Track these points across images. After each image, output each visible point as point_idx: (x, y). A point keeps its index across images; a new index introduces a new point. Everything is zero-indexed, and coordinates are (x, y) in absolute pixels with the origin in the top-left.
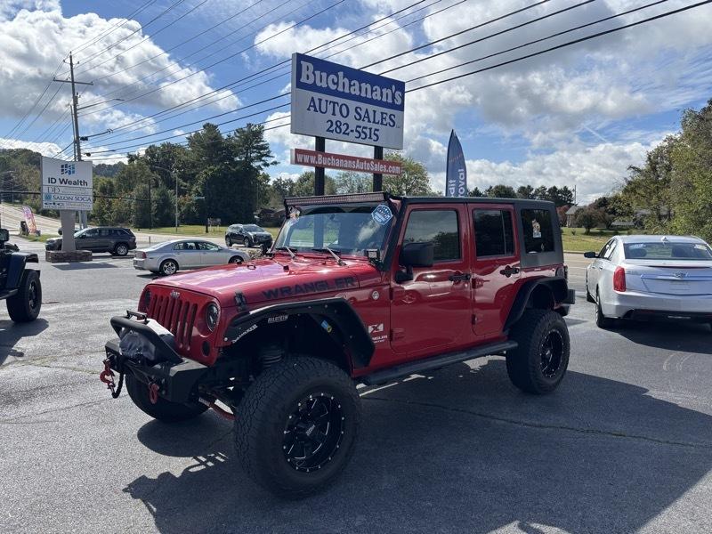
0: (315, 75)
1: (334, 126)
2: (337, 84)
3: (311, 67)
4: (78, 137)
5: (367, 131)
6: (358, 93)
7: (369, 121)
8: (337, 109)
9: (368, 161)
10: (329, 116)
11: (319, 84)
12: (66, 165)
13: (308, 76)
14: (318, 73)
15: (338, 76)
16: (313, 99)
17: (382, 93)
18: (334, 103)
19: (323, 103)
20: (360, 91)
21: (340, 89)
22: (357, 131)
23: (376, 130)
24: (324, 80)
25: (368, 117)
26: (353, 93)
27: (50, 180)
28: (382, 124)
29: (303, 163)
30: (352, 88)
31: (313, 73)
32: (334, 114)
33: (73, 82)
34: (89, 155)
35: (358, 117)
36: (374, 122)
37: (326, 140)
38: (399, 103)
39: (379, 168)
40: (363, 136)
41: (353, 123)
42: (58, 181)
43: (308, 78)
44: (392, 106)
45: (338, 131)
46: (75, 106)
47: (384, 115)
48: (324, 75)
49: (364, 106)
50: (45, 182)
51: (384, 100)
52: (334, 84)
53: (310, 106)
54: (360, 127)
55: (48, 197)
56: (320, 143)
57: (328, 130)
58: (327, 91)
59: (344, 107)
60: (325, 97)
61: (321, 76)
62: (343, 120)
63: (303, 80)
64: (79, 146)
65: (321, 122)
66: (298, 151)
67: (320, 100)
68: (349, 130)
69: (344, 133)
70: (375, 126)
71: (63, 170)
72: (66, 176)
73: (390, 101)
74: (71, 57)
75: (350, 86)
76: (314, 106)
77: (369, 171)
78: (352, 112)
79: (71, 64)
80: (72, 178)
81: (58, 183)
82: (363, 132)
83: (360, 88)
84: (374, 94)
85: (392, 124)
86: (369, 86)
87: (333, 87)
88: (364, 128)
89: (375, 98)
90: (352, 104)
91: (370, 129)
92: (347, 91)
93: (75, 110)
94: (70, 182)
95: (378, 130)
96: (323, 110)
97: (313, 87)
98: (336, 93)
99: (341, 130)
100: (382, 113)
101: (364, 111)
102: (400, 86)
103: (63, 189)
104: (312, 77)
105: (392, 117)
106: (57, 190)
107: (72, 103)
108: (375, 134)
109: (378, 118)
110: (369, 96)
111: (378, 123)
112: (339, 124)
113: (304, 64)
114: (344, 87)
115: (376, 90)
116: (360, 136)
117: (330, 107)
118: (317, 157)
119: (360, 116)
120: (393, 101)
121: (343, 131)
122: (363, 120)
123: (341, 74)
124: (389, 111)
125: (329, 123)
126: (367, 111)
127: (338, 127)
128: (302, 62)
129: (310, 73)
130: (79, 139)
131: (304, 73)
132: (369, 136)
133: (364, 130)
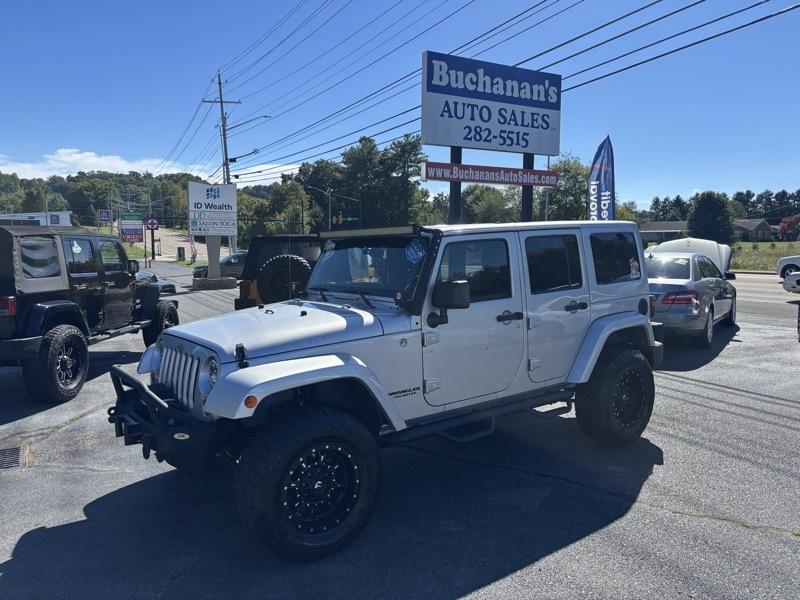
0: (449, 75)
1: (473, 133)
2: (477, 83)
3: (445, 66)
4: (227, 159)
5: (514, 136)
6: (502, 93)
7: (516, 124)
8: (477, 112)
9: (516, 171)
10: (467, 121)
11: (454, 85)
12: (211, 189)
13: (441, 77)
14: (450, 72)
15: (477, 75)
16: (447, 102)
17: (532, 93)
18: (473, 106)
19: (460, 107)
20: (505, 90)
21: (480, 89)
22: (501, 137)
23: (525, 134)
24: (460, 80)
25: (515, 120)
26: (496, 92)
27: (196, 205)
28: (533, 126)
29: (435, 178)
30: (495, 87)
31: (448, 73)
32: (472, 119)
33: (222, 102)
34: (237, 177)
35: (502, 120)
36: (523, 125)
37: (463, 150)
38: (553, 100)
39: (529, 179)
40: (508, 142)
41: (495, 127)
42: (203, 205)
43: (441, 80)
44: (546, 105)
45: (478, 137)
46: (223, 126)
47: (535, 117)
48: (461, 74)
49: (509, 107)
50: (192, 207)
51: (535, 98)
52: (473, 83)
53: (444, 111)
54: (505, 132)
55: (195, 223)
56: (456, 154)
57: (466, 138)
58: (464, 92)
59: (485, 110)
60: (461, 100)
61: (457, 76)
62: (484, 126)
63: (436, 81)
64: (228, 172)
65: (457, 129)
66: (430, 165)
67: (456, 104)
68: (488, 139)
69: (485, 140)
70: (523, 130)
71: (208, 194)
72: (211, 201)
73: (542, 99)
74: (219, 76)
75: (492, 85)
76: (449, 111)
77: (517, 183)
78: (495, 116)
79: (220, 84)
80: (217, 202)
81: (204, 207)
82: (508, 137)
83: (505, 86)
84: (522, 91)
85: (545, 126)
86: (515, 83)
87: (471, 88)
88: (513, 132)
89: (523, 97)
90: (495, 106)
91: (518, 133)
92: (488, 91)
93: (224, 130)
94: (215, 207)
95: (527, 134)
96: (460, 114)
97: (447, 90)
98: (475, 94)
99: (481, 136)
100: (533, 114)
101: (510, 112)
102: (556, 80)
103: (208, 214)
104: (445, 77)
105: (546, 118)
106: (203, 216)
107: (221, 124)
108: (523, 139)
109: (528, 120)
111: (527, 126)
112: (478, 130)
113: (436, 63)
114: (484, 87)
115: (525, 87)
116: (505, 141)
117: (468, 111)
118: (452, 170)
119: (504, 117)
120: (547, 99)
121: (484, 137)
122: (509, 124)
123: (481, 72)
124: (542, 111)
125: (467, 129)
126: (513, 113)
127: (479, 134)
128: (434, 62)
129: (443, 73)
130: (228, 161)
131: (437, 74)
132: (515, 142)
133: (510, 135)
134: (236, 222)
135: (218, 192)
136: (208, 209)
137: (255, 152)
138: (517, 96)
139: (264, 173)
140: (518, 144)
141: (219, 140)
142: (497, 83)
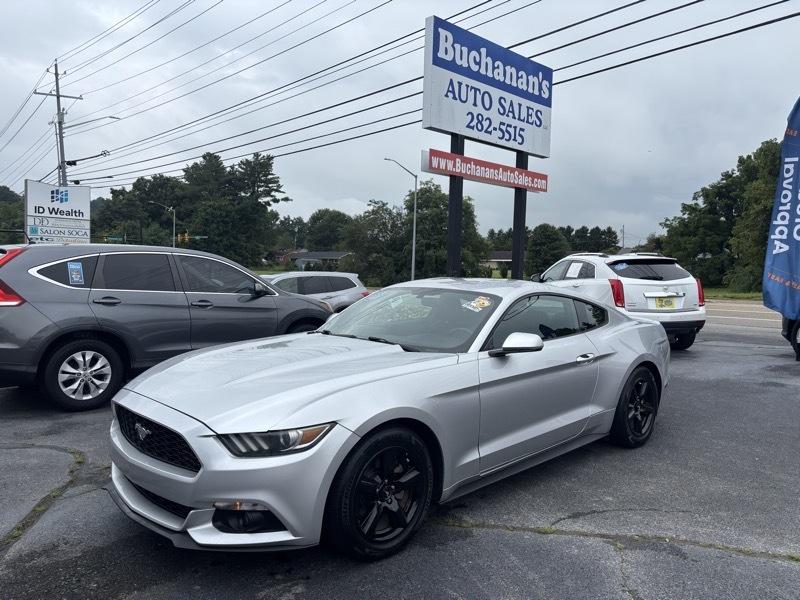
0: (454, 48)
1: (475, 121)
2: (478, 64)
3: (451, 37)
4: (63, 162)
5: (511, 130)
6: (502, 80)
7: (514, 117)
8: (479, 97)
9: (512, 170)
10: (470, 106)
11: (459, 62)
12: (57, 191)
13: (446, 49)
14: (456, 45)
15: (480, 54)
17: (528, 84)
18: (476, 90)
19: (464, 88)
20: (505, 75)
21: (483, 71)
22: (500, 129)
24: (465, 58)
25: (513, 112)
26: (497, 78)
27: (37, 209)
28: (528, 122)
29: (438, 171)
30: (496, 71)
31: (453, 46)
32: (475, 105)
33: (58, 98)
34: (77, 182)
35: (502, 111)
36: (519, 119)
38: (545, 96)
39: (523, 180)
40: (507, 136)
41: (497, 119)
42: (47, 210)
43: (446, 53)
44: (539, 99)
45: (480, 128)
46: (60, 123)
47: (531, 111)
48: (465, 49)
49: (509, 97)
50: (30, 211)
51: (530, 90)
53: (448, 91)
54: (504, 124)
55: (34, 231)
56: (458, 142)
57: (468, 126)
58: (467, 72)
59: (486, 95)
60: (466, 81)
61: (461, 51)
62: (486, 114)
63: (441, 54)
64: (64, 176)
65: (460, 114)
66: (433, 153)
67: (460, 84)
68: (489, 130)
69: (486, 132)
70: (520, 125)
71: (53, 197)
72: (57, 205)
73: (536, 93)
74: (56, 65)
75: (494, 68)
76: (453, 92)
77: (512, 185)
78: (496, 105)
79: (57, 74)
80: (64, 207)
81: (47, 213)
82: (507, 131)
83: (505, 72)
84: (520, 81)
85: (538, 123)
86: (514, 70)
87: (475, 68)
88: (510, 126)
89: (520, 87)
90: (496, 93)
91: (515, 128)
92: (490, 75)
93: (61, 128)
94: (62, 213)
95: (523, 130)
96: (464, 99)
97: (452, 66)
98: (477, 76)
99: (482, 126)
100: (528, 108)
101: (508, 103)
102: (548, 73)
103: (52, 222)
104: (450, 50)
105: (539, 114)
106: (45, 222)
107: (56, 120)
108: (520, 136)
109: (524, 115)
110: (514, 84)
111: (523, 121)
112: (480, 118)
113: (443, 32)
114: (486, 69)
115: (522, 77)
116: (504, 136)
117: (471, 94)
118: (455, 163)
119: (504, 110)
120: (540, 93)
121: (485, 128)
122: (508, 116)
123: (483, 51)
124: (536, 106)
125: (470, 116)
126: (511, 104)
127: (480, 122)
128: (440, 30)
129: (449, 45)
130: (65, 164)
131: (442, 45)
132: (513, 137)
133: (509, 129)
134: (88, 232)
135: (66, 195)
136: (53, 215)
137: (104, 154)
140: (515, 140)
141: (54, 139)
142: (498, 67)
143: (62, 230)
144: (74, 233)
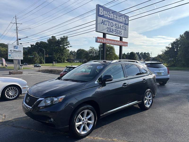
0: (103, 12)
1: (109, 30)
2: (110, 16)
3: (102, 9)
5: (118, 32)
6: (116, 19)
8: (110, 24)
10: (107, 26)
13: (101, 12)
16: (103, 20)
17: (122, 20)
18: (109, 22)
22: (115, 31)
24: (106, 14)
25: (119, 27)
31: (103, 11)
32: (109, 26)
33: (16, 24)
34: (21, 44)
36: (120, 29)
37: (107, 34)
40: (117, 33)
41: (114, 29)
43: (101, 13)
44: (126, 24)
47: (123, 27)
48: (106, 12)
49: (118, 23)
50: (9, 51)
51: (123, 22)
52: (109, 15)
53: (102, 22)
55: (10, 56)
56: (104, 35)
57: (107, 31)
58: (107, 18)
59: (112, 23)
62: (112, 28)
63: (100, 13)
64: (18, 42)
65: (104, 28)
67: (105, 21)
68: (113, 32)
69: (112, 32)
71: (14, 48)
72: (15, 50)
74: (16, 16)
79: (16, 18)
80: (17, 50)
84: (120, 19)
85: (125, 30)
86: (119, 17)
87: (109, 17)
90: (114, 23)
92: (113, 18)
95: (121, 31)
96: (106, 24)
97: (103, 16)
98: (109, 19)
101: (117, 25)
102: (128, 17)
104: (102, 12)
105: (125, 27)
106: (12, 54)
107: (16, 29)
108: (120, 33)
111: (121, 29)
112: (110, 29)
113: (100, 8)
114: (112, 17)
117: (108, 23)
119: (116, 27)
120: (126, 22)
123: (111, 12)
125: (108, 29)
127: (110, 30)
129: (102, 11)
130: (18, 39)
131: (100, 11)
132: (119, 33)
133: (118, 31)
134: (23, 56)
135: (17, 47)
136: (14, 52)
137: (27, 37)
138: (119, 20)
139: (29, 43)
142: (115, 16)
143: (16, 55)
144: (19, 56)
